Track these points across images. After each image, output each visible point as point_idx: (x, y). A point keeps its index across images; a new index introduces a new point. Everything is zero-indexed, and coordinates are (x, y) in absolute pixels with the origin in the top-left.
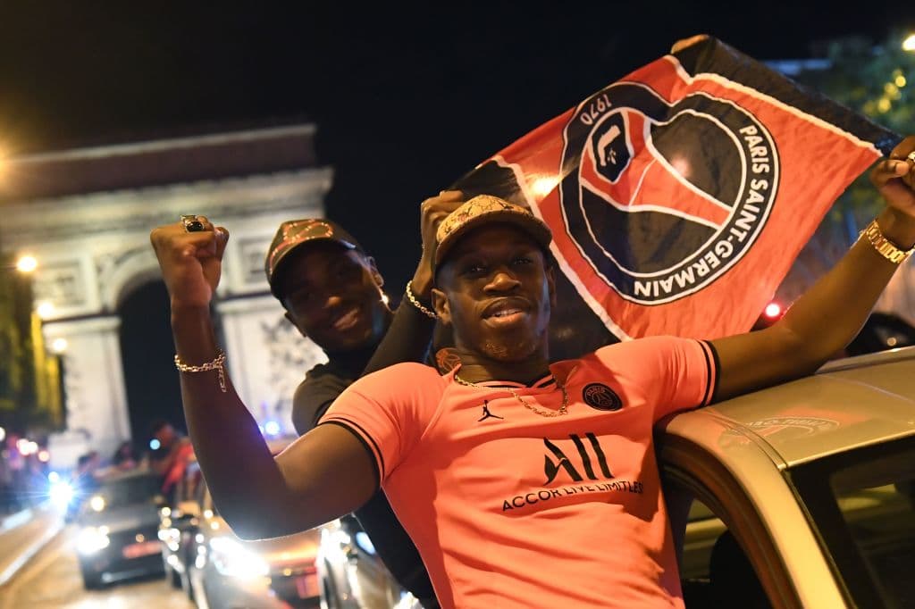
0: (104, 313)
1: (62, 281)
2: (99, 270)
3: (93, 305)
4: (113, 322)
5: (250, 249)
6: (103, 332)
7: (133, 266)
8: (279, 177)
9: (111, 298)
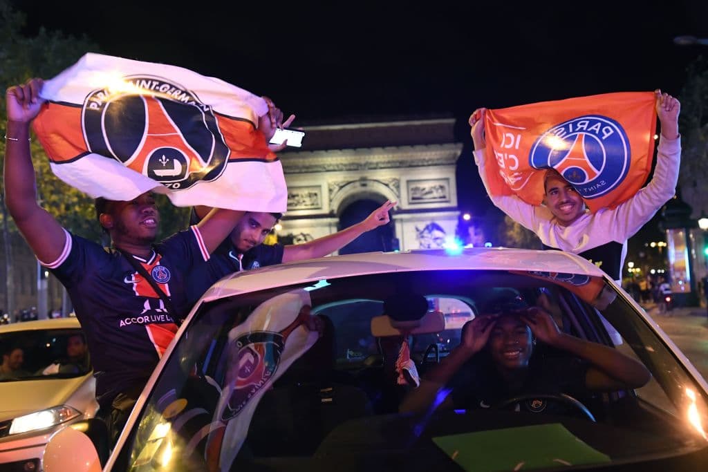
0: (331, 215)
1: (310, 195)
2: (330, 191)
3: (326, 210)
4: (336, 220)
5: (413, 186)
6: (330, 225)
7: (349, 190)
8: (432, 146)
9: (335, 206)
